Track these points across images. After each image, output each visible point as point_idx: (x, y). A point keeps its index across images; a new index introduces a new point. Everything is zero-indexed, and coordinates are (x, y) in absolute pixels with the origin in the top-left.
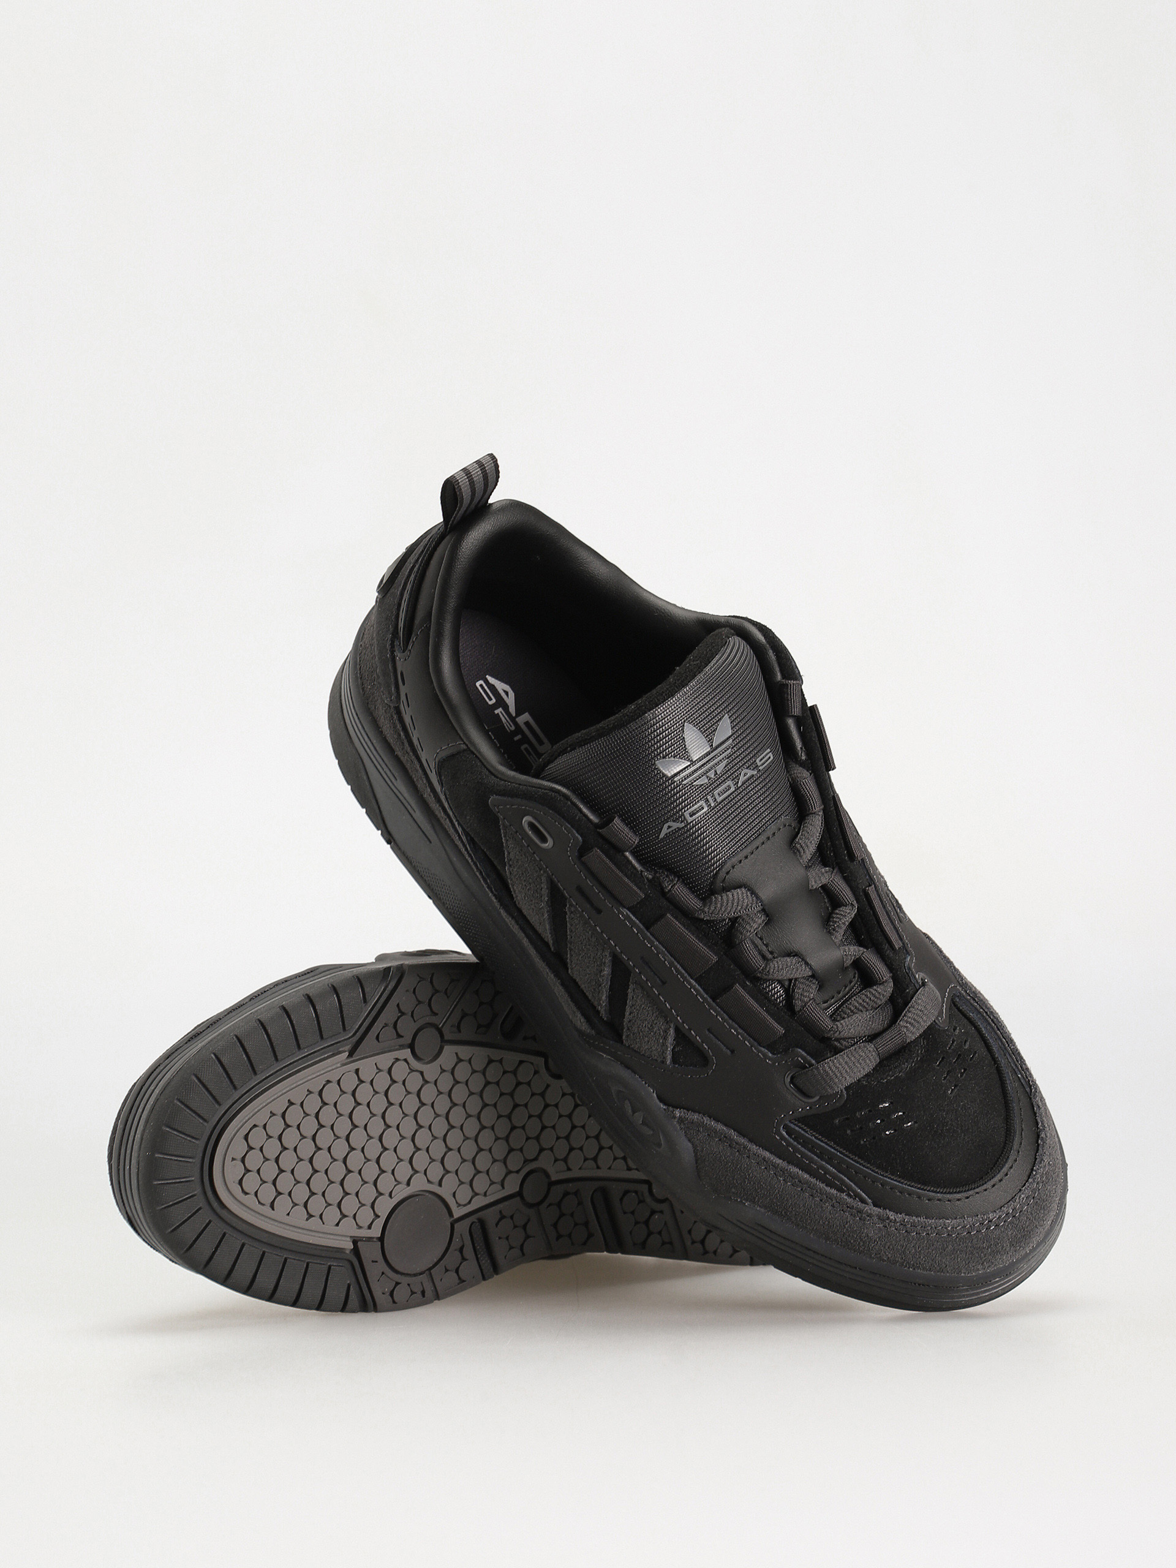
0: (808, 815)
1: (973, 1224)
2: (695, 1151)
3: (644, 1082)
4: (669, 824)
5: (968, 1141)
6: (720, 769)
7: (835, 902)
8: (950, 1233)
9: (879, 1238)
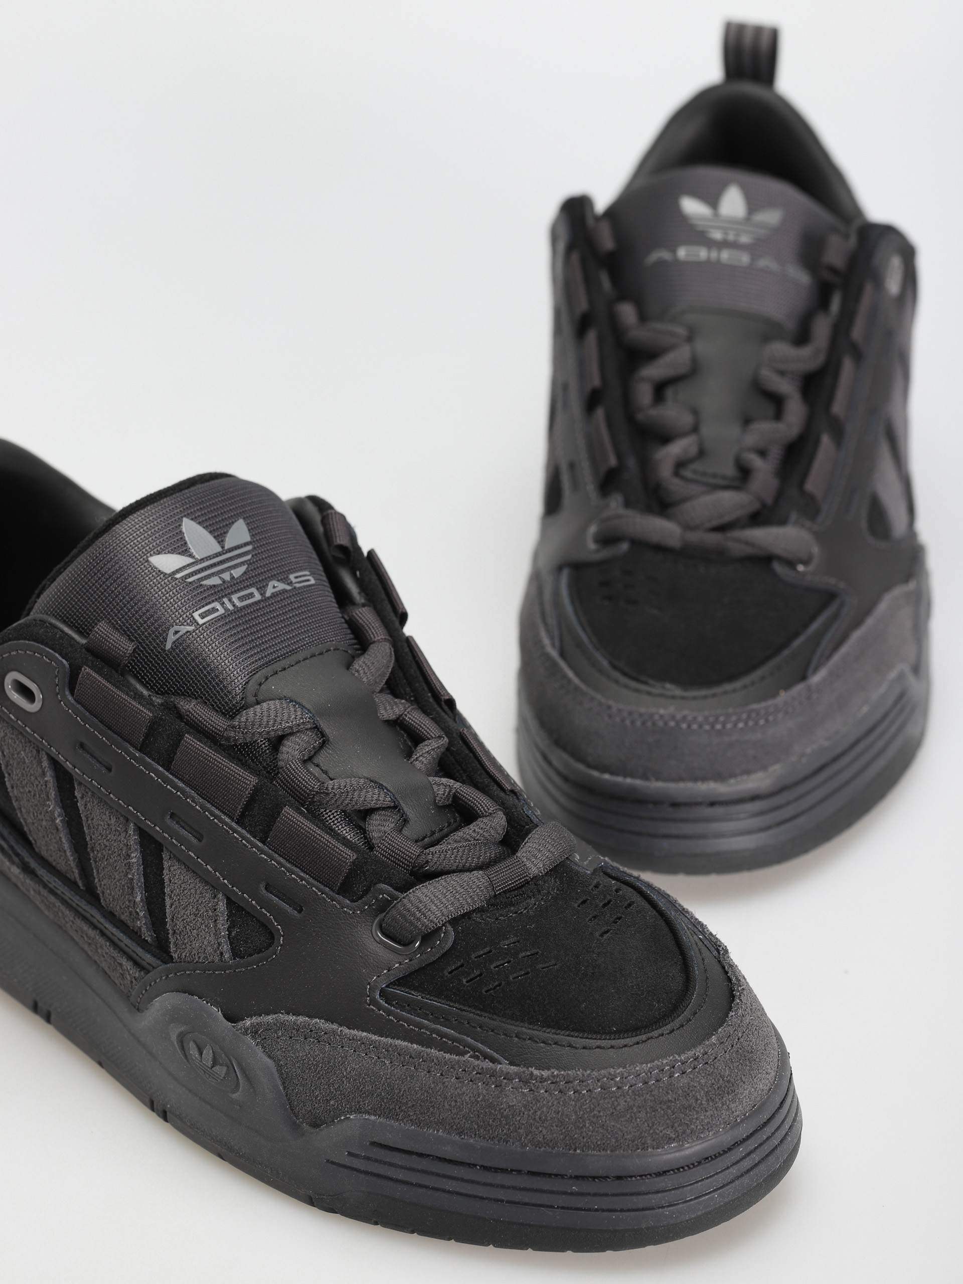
0: (369, 646)
1: (649, 1071)
2: (280, 1069)
3: (205, 1002)
4: (176, 628)
5: (632, 986)
6: (237, 573)
7: (416, 738)
8: (620, 1085)
9: (525, 1106)
